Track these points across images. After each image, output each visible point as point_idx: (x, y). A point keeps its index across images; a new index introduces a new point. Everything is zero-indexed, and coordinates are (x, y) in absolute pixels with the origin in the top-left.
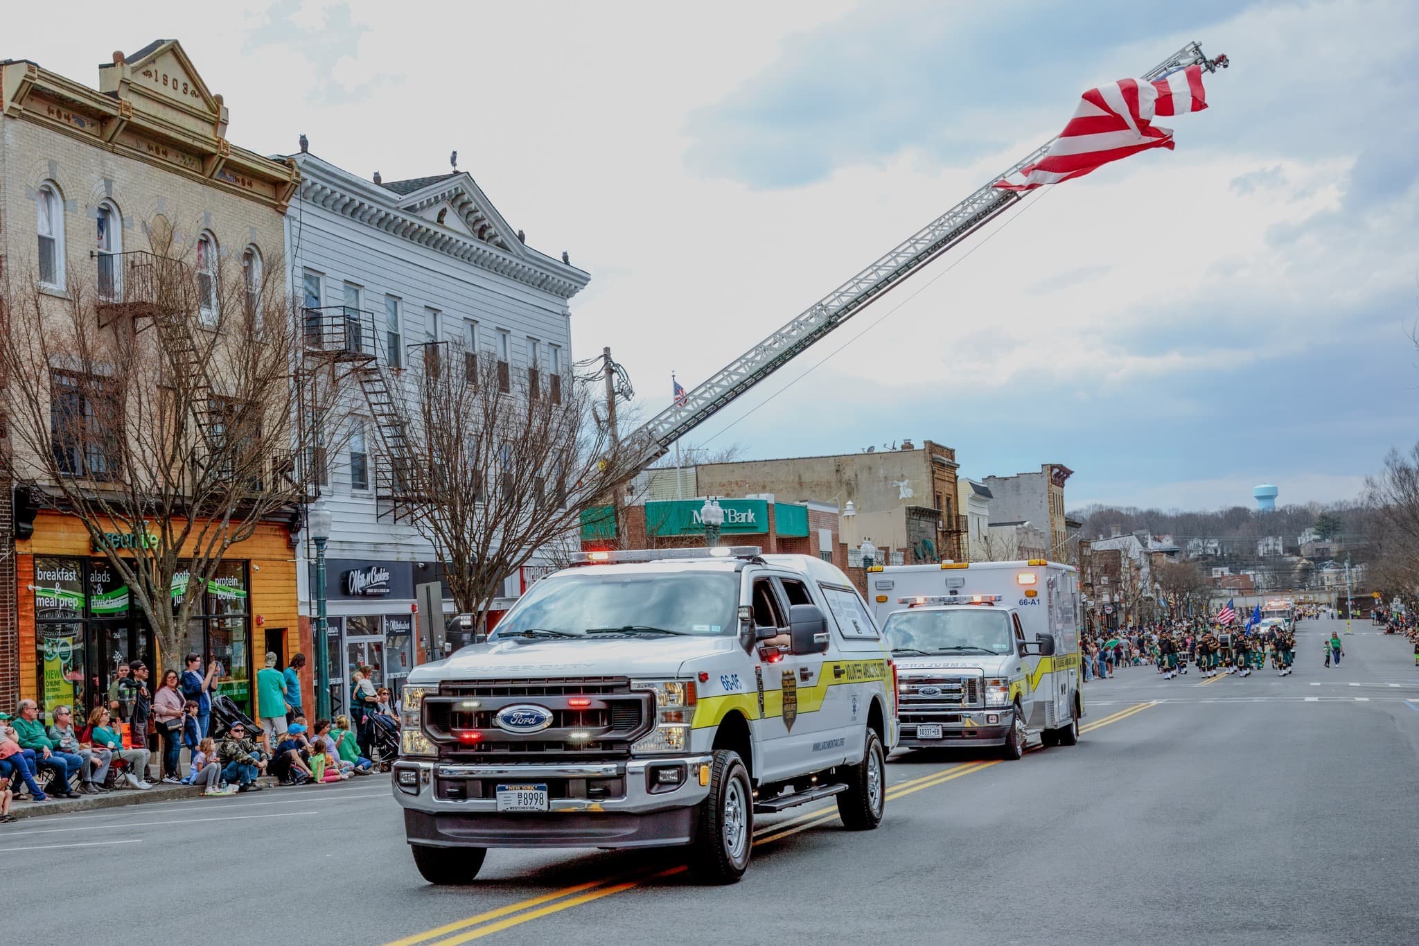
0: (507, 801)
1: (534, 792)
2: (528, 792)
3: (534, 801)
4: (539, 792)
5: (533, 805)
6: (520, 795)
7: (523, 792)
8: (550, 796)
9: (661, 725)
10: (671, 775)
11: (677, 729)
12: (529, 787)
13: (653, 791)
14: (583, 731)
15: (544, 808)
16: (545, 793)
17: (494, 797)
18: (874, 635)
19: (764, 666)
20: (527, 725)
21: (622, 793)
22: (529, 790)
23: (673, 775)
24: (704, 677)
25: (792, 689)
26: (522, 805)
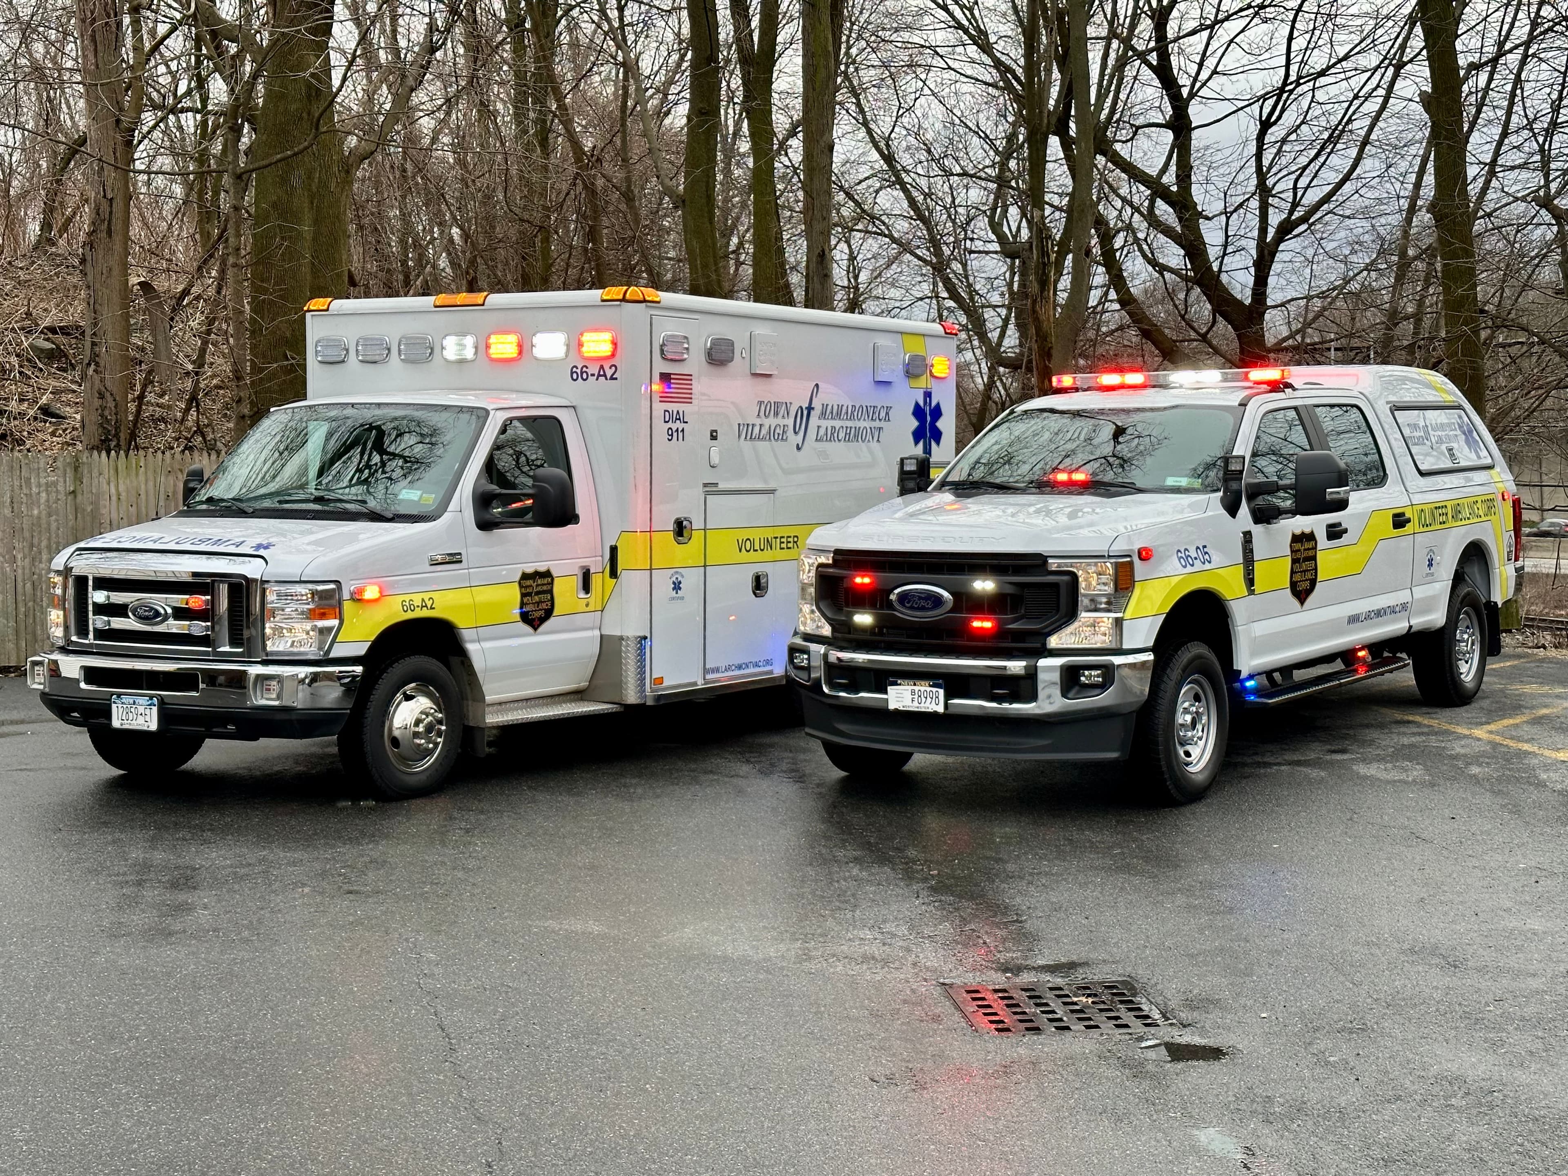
0: (899, 698)
1: (929, 689)
2: (922, 689)
3: (929, 700)
4: (934, 690)
5: (927, 704)
6: (913, 692)
7: (916, 688)
8: (948, 696)
9: (1084, 614)
10: (1094, 676)
11: (1106, 619)
12: (923, 683)
13: (1070, 696)
14: (988, 620)
15: (940, 709)
16: (941, 692)
17: (886, 692)
18: (1489, 461)
19: (1258, 530)
20: (923, 609)
21: (1033, 697)
22: (923, 687)
23: (1098, 676)
24: (1145, 555)
25: (1311, 553)
26: (916, 704)
